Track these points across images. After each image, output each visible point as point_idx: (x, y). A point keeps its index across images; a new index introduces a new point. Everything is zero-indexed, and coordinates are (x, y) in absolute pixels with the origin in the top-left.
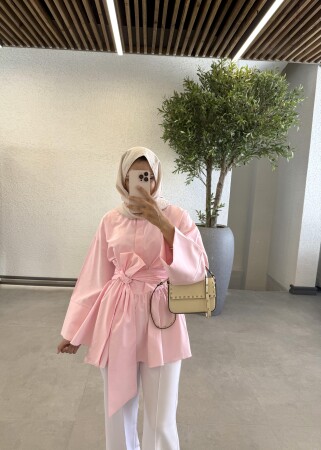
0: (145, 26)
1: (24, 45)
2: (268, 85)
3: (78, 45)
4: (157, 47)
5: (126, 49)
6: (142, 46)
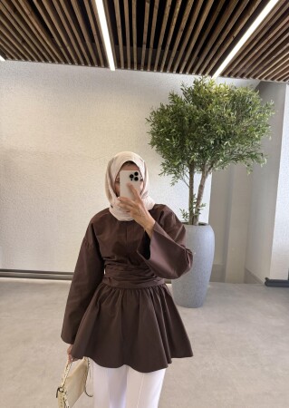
0: (135, 46)
2: (243, 100)
3: (75, 61)
4: (146, 64)
5: (118, 65)
6: (132, 63)
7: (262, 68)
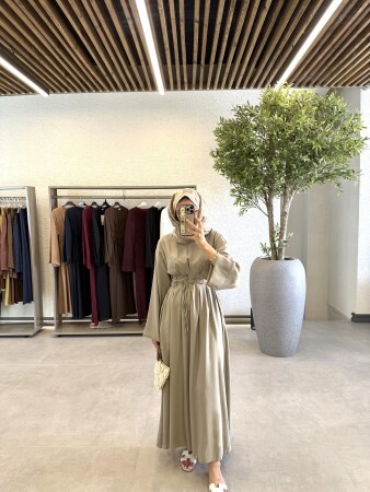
0: (185, 66)
1: (68, 91)
3: (121, 87)
5: (168, 87)
6: (182, 83)
7: (328, 74)
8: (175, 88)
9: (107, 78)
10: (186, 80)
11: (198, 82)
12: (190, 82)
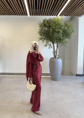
0: (35, 10)
3: (18, 14)
6: (34, 14)
7: (71, 13)
8: (32, 15)
9: (15, 12)
10: (35, 13)
11: (38, 14)
12: (36, 14)
